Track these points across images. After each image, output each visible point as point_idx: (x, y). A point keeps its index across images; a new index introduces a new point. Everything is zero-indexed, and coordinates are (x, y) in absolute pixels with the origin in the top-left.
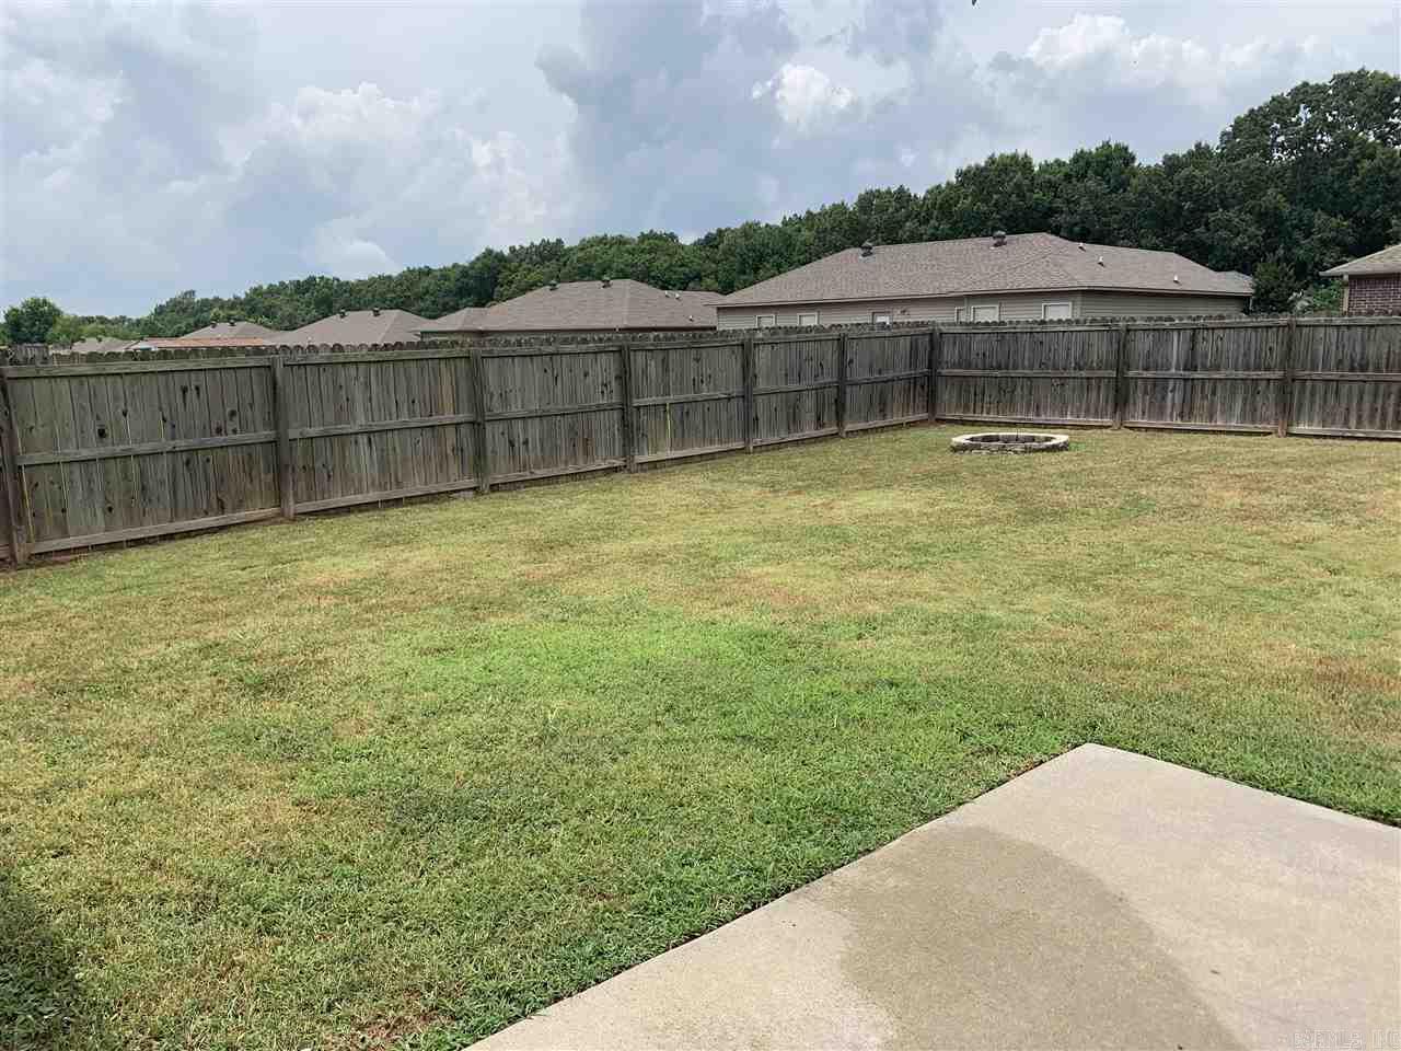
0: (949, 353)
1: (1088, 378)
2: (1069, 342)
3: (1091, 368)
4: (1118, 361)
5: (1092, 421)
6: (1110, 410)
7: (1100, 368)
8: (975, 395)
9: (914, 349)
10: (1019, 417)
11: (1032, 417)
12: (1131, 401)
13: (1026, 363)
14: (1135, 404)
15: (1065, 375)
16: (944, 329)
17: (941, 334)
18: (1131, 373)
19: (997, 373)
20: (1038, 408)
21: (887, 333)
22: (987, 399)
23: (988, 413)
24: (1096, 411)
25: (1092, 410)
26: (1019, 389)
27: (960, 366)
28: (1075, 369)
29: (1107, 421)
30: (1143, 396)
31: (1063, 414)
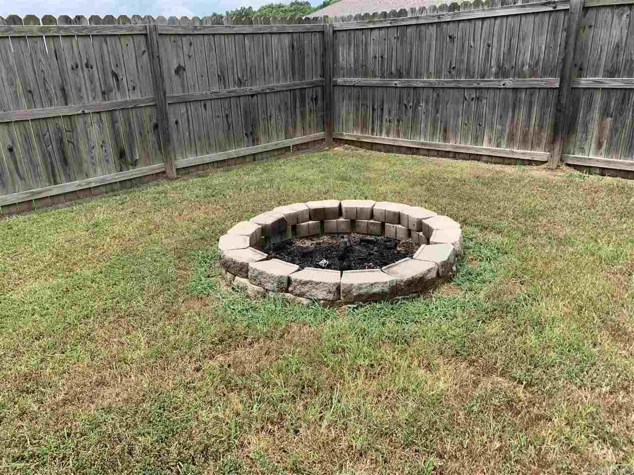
0: (345, 56)
1: (515, 90)
2: (491, 34)
3: (520, 74)
4: (564, 60)
5: (519, 152)
6: (545, 135)
7: (533, 74)
8: (373, 109)
9: (297, 51)
10: (422, 140)
11: (438, 143)
12: (580, 128)
13: (432, 69)
14: (586, 131)
15: (482, 85)
16: (338, 26)
17: (334, 32)
18: (585, 82)
19: (397, 82)
20: (445, 130)
21: (247, 29)
22: (386, 116)
23: (388, 134)
24: (525, 135)
25: (519, 136)
26: (423, 104)
27: (356, 74)
28: (497, 75)
29: (540, 154)
30: (602, 119)
31: (477, 139)
